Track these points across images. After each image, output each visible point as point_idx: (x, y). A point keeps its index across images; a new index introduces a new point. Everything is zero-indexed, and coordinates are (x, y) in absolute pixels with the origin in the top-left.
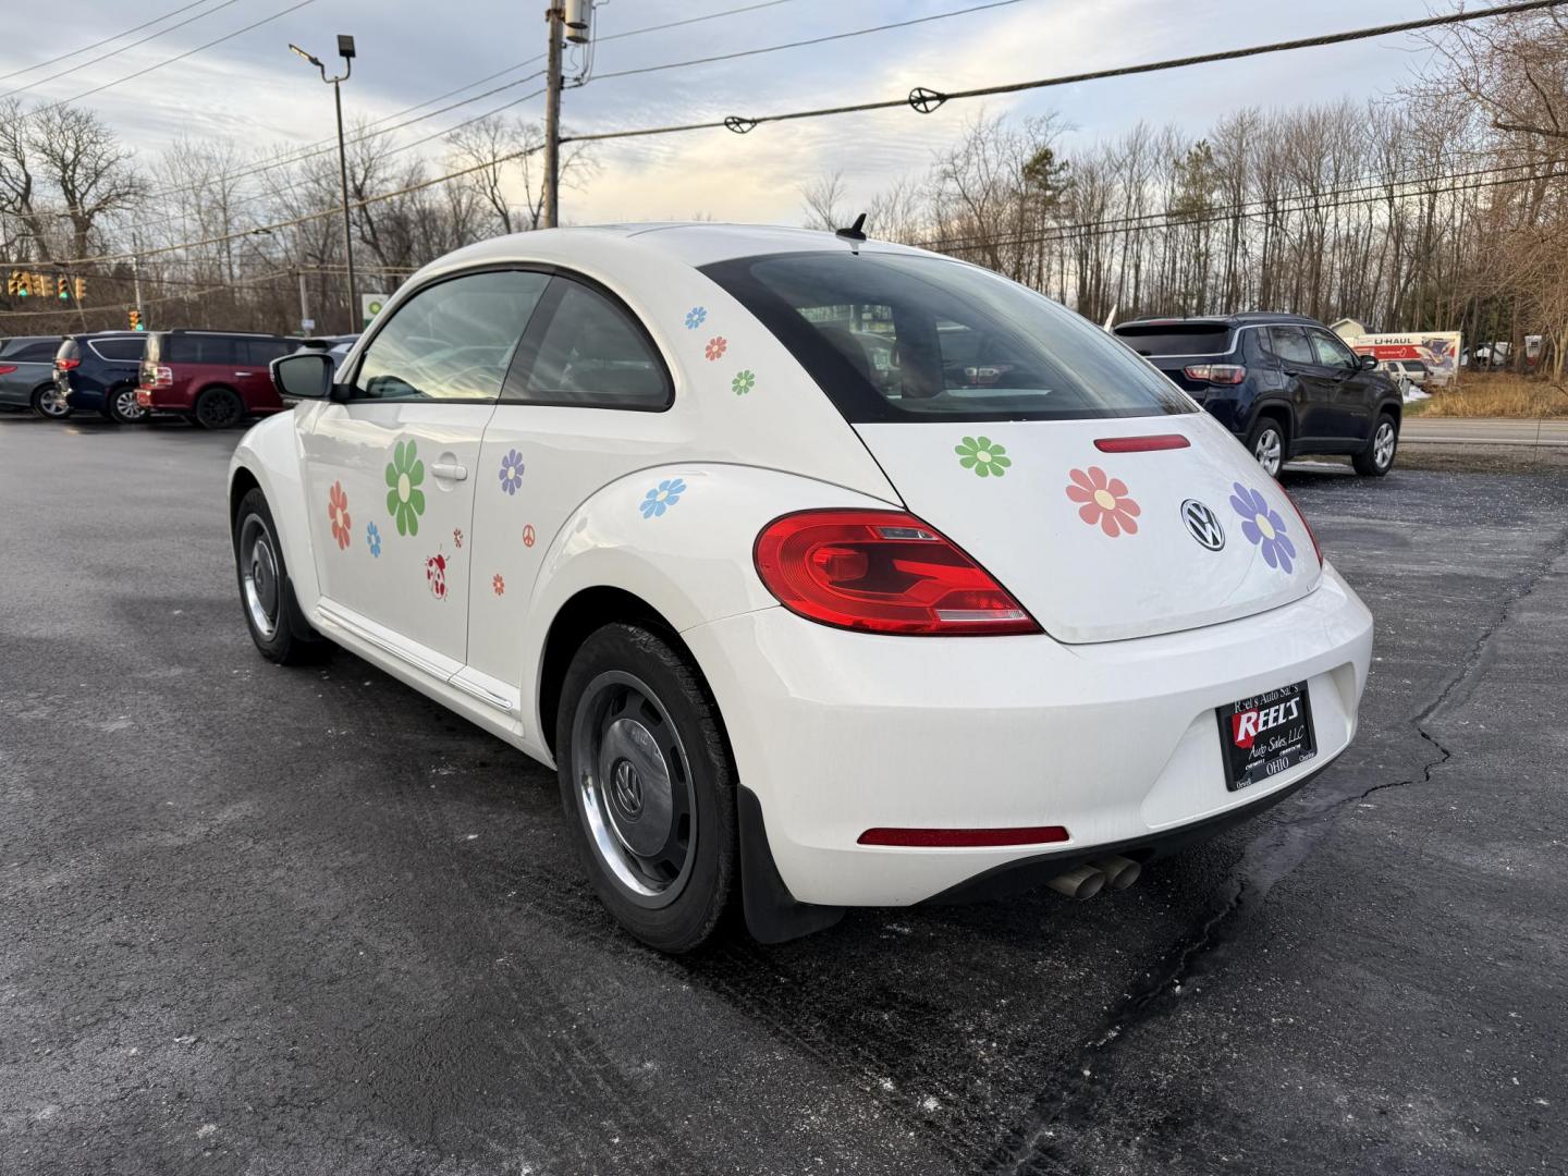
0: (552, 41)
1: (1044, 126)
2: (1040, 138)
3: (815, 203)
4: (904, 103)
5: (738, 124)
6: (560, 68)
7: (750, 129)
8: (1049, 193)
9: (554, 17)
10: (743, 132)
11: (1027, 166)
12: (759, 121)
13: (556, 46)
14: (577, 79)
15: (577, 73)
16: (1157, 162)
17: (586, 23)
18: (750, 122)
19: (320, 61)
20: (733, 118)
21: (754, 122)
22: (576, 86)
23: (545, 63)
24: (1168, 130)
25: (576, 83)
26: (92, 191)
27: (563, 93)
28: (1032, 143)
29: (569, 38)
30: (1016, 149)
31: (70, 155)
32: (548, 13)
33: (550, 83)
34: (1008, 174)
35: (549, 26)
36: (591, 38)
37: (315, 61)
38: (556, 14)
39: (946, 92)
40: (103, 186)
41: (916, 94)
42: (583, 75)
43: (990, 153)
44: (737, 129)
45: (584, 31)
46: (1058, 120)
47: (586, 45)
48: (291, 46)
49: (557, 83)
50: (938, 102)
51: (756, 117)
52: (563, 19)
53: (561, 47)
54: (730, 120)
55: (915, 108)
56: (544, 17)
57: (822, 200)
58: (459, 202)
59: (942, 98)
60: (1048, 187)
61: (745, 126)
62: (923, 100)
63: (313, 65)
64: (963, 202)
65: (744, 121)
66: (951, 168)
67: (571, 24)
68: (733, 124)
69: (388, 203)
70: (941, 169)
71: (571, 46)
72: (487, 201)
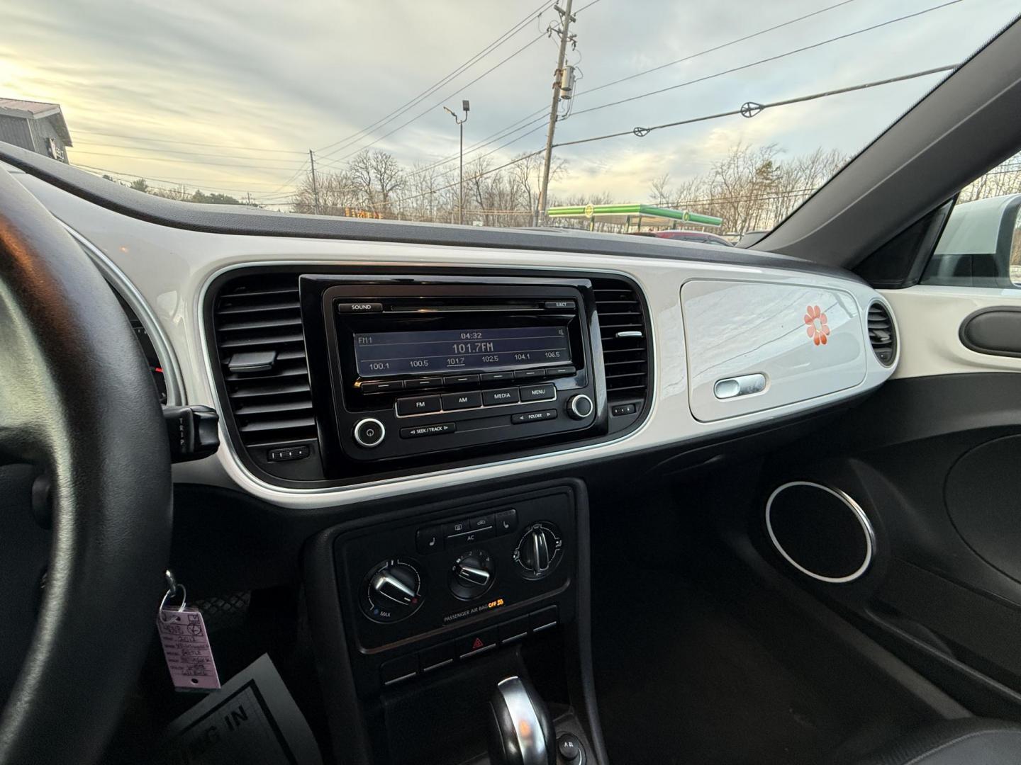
0: (554, 98)
1: (769, 150)
2: (766, 156)
3: (656, 186)
4: (737, 112)
5: (640, 132)
6: (556, 111)
7: (646, 134)
8: (768, 182)
9: (557, 86)
10: (642, 136)
11: (759, 169)
12: (652, 129)
13: (556, 100)
14: (563, 116)
15: (564, 114)
16: (825, 166)
17: (570, 87)
18: (647, 130)
19: (456, 114)
20: (638, 128)
21: (649, 130)
22: (563, 119)
23: (550, 110)
24: (834, 151)
26: (390, 183)
27: (556, 123)
28: (762, 158)
29: (562, 97)
30: (753, 162)
31: (383, 170)
32: (554, 84)
33: (551, 119)
34: (747, 172)
35: (553, 91)
36: (573, 96)
37: (454, 114)
38: (558, 84)
39: (765, 104)
40: (393, 182)
41: (746, 106)
42: (567, 114)
43: (741, 163)
44: (640, 134)
45: (570, 92)
46: (777, 148)
47: (570, 100)
48: (445, 108)
49: (554, 119)
50: (758, 110)
51: (650, 127)
52: (560, 87)
53: (558, 101)
54: (637, 130)
55: (743, 115)
56: (552, 86)
57: (659, 185)
58: (513, 188)
59: (762, 108)
60: (767, 179)
61: (644, 133)
62: (749, 110)
63: (452, 116)
64: (724, 185)
65: (644, 130)
66: (720, 170)
67: (564, 89)
68: (638, 131)
69: (487, 187)
70: (715, 170)
71: (562, 100)
72: (523, 187)
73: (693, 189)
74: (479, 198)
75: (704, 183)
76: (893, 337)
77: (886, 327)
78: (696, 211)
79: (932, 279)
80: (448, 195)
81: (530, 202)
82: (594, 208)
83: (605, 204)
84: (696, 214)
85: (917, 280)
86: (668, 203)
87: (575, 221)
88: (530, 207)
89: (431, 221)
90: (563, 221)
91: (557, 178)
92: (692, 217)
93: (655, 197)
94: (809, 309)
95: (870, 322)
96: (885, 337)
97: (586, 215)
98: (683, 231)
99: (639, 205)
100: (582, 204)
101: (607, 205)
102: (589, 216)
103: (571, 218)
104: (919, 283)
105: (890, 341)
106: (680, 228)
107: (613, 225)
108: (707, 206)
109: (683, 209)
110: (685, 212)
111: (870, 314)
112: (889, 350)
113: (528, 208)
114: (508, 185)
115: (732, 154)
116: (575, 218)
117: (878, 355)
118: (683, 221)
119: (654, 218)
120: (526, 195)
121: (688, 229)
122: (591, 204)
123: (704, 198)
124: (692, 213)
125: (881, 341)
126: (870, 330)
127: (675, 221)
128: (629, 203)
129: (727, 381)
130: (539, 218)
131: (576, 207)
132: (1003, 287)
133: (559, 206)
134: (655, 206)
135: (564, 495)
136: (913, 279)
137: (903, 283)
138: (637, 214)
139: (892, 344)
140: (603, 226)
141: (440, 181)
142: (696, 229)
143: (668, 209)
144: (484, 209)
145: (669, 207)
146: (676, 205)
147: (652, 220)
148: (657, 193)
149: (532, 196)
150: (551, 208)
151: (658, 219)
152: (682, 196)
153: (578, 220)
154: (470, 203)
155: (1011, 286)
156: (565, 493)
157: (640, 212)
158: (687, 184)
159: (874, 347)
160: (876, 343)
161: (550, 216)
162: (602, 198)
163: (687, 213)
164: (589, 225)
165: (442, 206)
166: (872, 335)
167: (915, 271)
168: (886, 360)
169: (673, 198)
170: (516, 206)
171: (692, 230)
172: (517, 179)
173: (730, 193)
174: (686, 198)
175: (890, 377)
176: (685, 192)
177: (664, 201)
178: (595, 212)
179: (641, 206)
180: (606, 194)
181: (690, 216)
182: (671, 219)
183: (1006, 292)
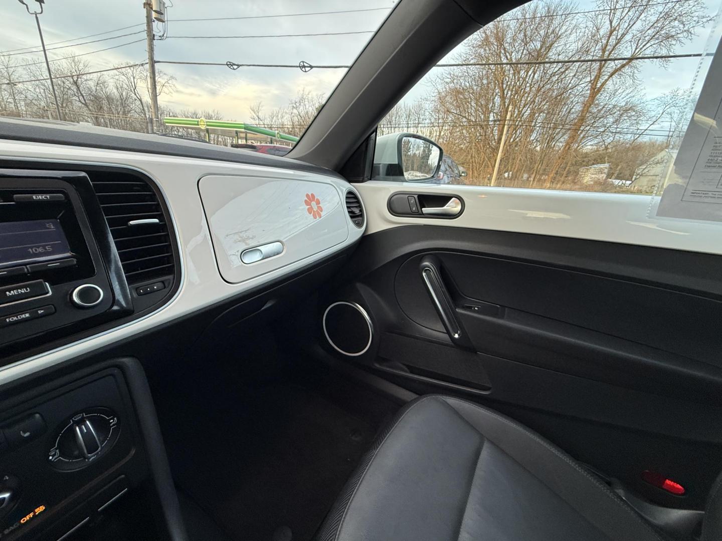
0: (147, 17)
3: (254, 111)
4: (297, 67)
5: (232, 65)
6: (152, 30)
7: (237, 69)
9: (148, 7)
10: (234, 69)
11: (317, 109)
12: (241, 65)
13: (149, 21)
14: (160, 37)
15: (161, 34)
17: (162, 11)
18: (237, 65)
19: (25, 3)
20: (230, 62)
21: (239, 66)
22: (160, 39)
23: (145, 27)
25: (160, 38)
27: (154, 42)
29: (155, 18)
32: (144, 4)
33: (148, 36)
34: (311, 109)
35: (145, 10)
36: (166, 20)
37: (22, 2)
38: (148, 5)
39: (313, 65)
41: (302, 64)
42: (163, 35)
43: (306, 102)
44: (232, 67)
45: (162, 15)
47: (164, 23)
49: (152, 37)
50: (309, 68)
52: (151, 8)
53: (152, 21)
54: (229, 63)
55: (301, 69)
56: (143, 6)
58: (122, 94)
59: (311, 67)
61: (235, 67)
62: (304, 67)
63: (21, 4)
64: (299, 116)
65: (234, 65)
66: (295, 106)
67: (155, 11)
68: (230, 65)
69: (90, 89)
70: (292, 105)
71: (156, 22)
72: (133, 95)
73: (279, 116)
74: (81, 98)
75: (286, 113)
76: (361, 211)
77: (357, 205)
78: (284, 132)
79: (377, 177)
80: (38, 90)
81: (144, 110)
82: (207, 122)
83: (216, 119)
84: (284, 134)
85: (369, 177)
86: (264, 124)
87: (193, 131)
88: (145, 114)
89: (18, 115)
90: (181, 130)
91: (168, 92)
92: (282, 136)
93: (254, 119)
94: (307, 195)
95: (347, 202)
96: (357, 211)
97: (200, 126)
98: (278, 145)
99: (243, 123)
100: (196, 118)
101: (217, 121)
102: (203, 127)
103: (187, 128)
104: (371, 180)
105: (361, 213)
106: (275, 143)
107: (226, 137)
108: (291, 129)
109: (275, 130)
110: (276, 132)
111: (347, 198)
112: (360, 218)
113: (143, 115)
114: (115, 90)
115: (300, 96)
116: (192, 128)
117: (354, 222)
118: (276, 138)
119: (256, 134)
120: (138, 103)
121: (281, 144)
122: (203, 118)
123: (288, 124)
124: (281, 134)
125: (356, 214)
126: (348, 207)
127: (271, 138)
128: (235, 121)
129: (253, 250)
130: (154, 125)
131: (190, 119)
132: (403, 181)
133: (174, 116)
134: (255, 126)
135: (111, 377)
136: (367, 177)
137: (363, 179)
138: (243, 130)
139: (362, 215)
140: (218, 137)
141: (20, 74)
142: (286, 145)
143: (265, 129)
144: (90, 110)
145: (265, 127)
146: (270, 126)
147: (255, 136)
148: (255, 116)
149: (144, 105)
150: (166, 118)
151: (259, 135)
152: (273, 121)
153: (195, 131)
154: (71, 103)
155: (406, 181)
156: (111, 375)
157: (245, 129)
158: (275, 112)
159: (352, 217)
160: (353, 216)
161: (167, 124)
162: (213, 115)
163: (278, 133)
164: (205, 135)
165: (31, 102)
166: (350, 210)
167: (367, 173)
168: (359, 225)
169: (267, 122)
170: (129, 112)
171: (283, 145)
172: (125, 86)
173: (303, 122)
174: (276, 122)
175: (363, 234)
176: (275, 118)
177: (261, 123)
178: (208, 125)
179: (244, 124)
180: (216, 111)
181: (281, 135)
182: (268, 136)
183: (405, 184)
